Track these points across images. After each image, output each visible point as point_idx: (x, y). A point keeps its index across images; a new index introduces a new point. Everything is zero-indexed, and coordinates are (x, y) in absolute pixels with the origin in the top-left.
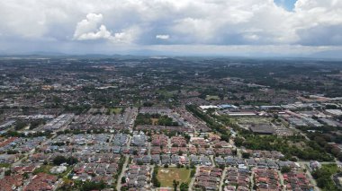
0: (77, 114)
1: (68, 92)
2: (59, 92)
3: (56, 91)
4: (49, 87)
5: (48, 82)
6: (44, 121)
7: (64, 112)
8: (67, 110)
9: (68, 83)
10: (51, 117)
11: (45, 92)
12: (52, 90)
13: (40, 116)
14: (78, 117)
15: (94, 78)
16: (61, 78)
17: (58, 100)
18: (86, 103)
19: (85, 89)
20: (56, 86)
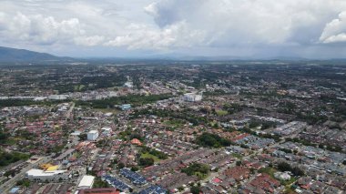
0: (310, 124)
1: (303, 99)
2: (294, 98)
3: (290, 97)
4: (284, 92)
5: (284, 87)
6: (274, 125)
7: (296, 120)
8: (300, 118)
9: (305, 89)
10: (282, 121)
11: (279, 96)
12: (287, 95)
13: (271, 119)
14: (311, 127)
15: (337, 86)
16: (297, 83)
17: (291, 106)
18: (323, 113)
19: (323, 98)
20: (291, 92)
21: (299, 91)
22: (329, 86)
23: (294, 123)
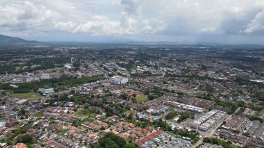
21: (217, 72)
22: (242, 68)
23: (212, 112)
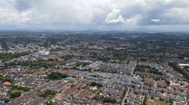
0: (104, 62)
1: (100, 50)
2: (96, 50)
3: (94, 49)
4: (91, 47)
5: (91, 45)
6: (88, 64)
8: (99, 59)
9: (100, 45)
10: (91, 62)
11: (90, 49)
12: (93, 49)
13: (87, 61)
14: (104, 63)
15: (114, 43)
16: (97, 43)
17: (95, 54)
18: (109, 56)
19: (108, 49)
20: (95, 47)
21: (98, 46)
22: (111, 43)
23: (97, 62)
